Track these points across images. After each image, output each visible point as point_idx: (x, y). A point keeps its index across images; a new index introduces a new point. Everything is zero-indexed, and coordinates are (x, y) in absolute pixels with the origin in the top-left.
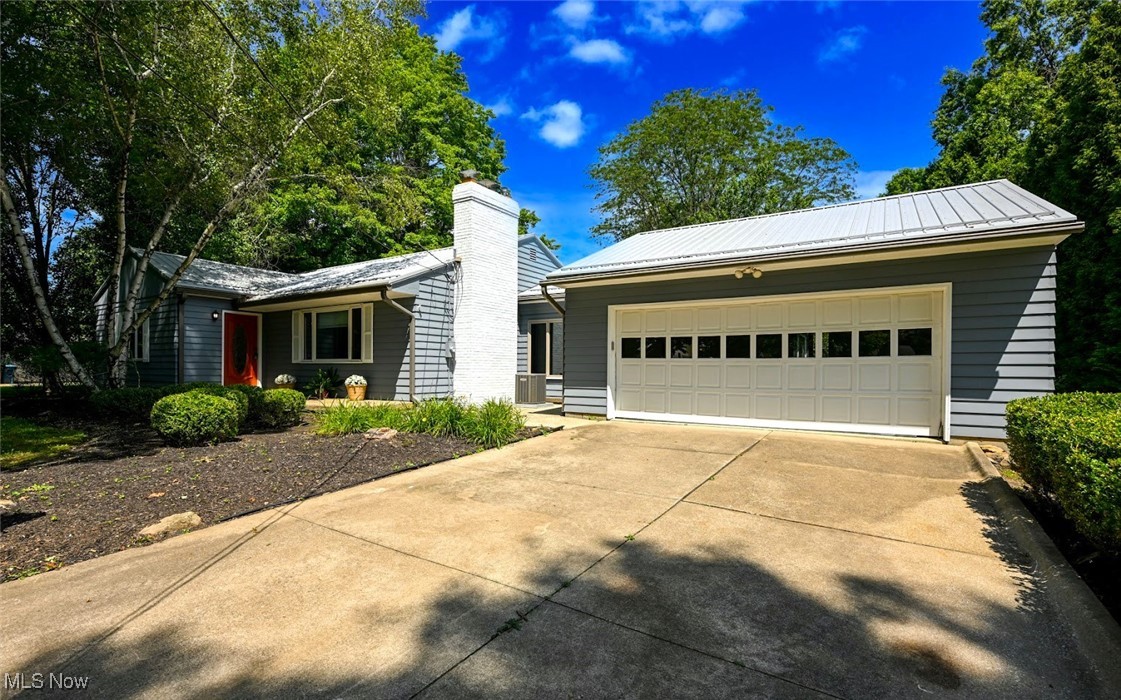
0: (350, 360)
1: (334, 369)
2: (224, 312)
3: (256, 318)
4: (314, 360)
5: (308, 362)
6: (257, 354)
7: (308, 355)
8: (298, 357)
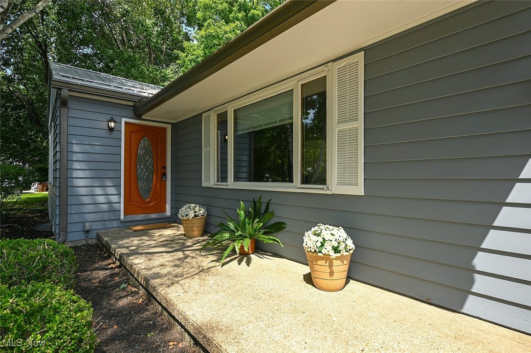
0: (296, 186)
1: (265, 200)
2: (124, 120)
3: (165, 129)
4: (231, 183)
5: (223, 185)
6: (165, 174)
7: (223, 177)
8: (210, 179)
